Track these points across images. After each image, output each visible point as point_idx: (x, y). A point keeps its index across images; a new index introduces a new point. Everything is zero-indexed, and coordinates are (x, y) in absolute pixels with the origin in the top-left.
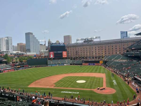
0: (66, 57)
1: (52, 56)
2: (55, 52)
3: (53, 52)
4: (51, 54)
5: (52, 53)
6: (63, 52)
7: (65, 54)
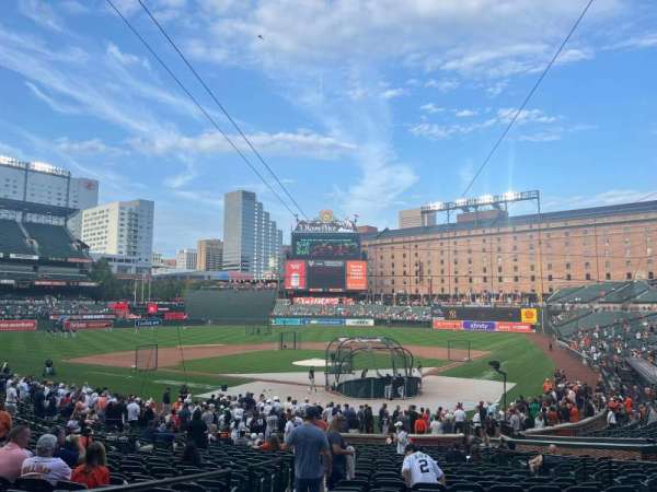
0: (362, 286)
1: (295, 282)
2: (311, 263)
3: (303, 262)
4: (292, 271)
5: (296, 266)
6: (349, 262)
7: (356, 275)
